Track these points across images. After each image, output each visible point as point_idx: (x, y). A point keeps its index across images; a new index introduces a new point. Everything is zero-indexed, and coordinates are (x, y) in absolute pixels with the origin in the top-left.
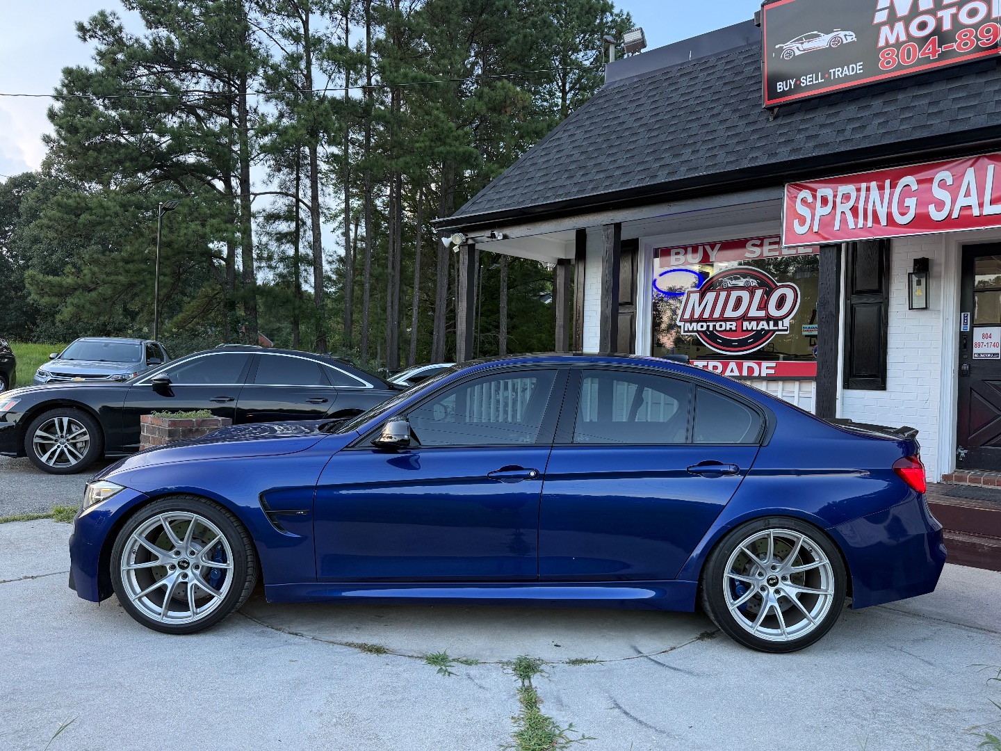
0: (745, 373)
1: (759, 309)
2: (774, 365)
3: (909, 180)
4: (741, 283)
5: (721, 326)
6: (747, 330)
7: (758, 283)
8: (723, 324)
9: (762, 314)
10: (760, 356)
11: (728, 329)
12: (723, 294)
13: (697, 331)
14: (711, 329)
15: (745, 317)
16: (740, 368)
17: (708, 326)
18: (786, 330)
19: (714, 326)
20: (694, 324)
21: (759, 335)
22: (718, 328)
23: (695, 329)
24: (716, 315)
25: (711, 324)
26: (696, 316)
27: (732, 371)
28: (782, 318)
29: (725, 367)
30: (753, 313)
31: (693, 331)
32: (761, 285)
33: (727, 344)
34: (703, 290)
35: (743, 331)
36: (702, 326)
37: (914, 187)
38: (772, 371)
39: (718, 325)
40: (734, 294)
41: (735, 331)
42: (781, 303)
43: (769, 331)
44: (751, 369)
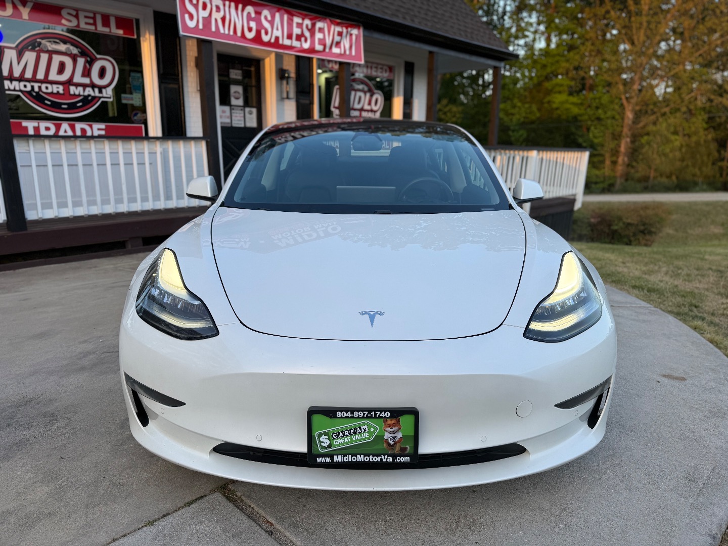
0: (79, 133)
1: (84, 75)
2: (103, 126)
3: (250, 9)
4: (62, 47)
5: (47, 88)
6: (74, 95)
7: (79, 52)
8: (49, 86)
9: (86, 81)
10: (89, 119)
11: (55, 91)
12: (44, 57)
13: (20, 91)
14: (36, 89)
15: (69, 82)
16: (73, 128)
17: (33, 87)
18: (110, 98)
19: (40, 87)
20: (15, 83)
21: (87, 101)
22: (44, 89)
23: (17, 88)
24: (40, 75)
25: (36, 86)
26: (17, 74)
27: (65, 132)
28: (105, 87)
29: (58, 127)
30: (78, 79)
31: (15, 90)
32: (83, 54)
33: (56, 106)
34: (20, 47)
35: (72, 95)
36: (25, 86)
37: (253, 15)
38: (103, 133)
39: (43, 86)
40: (57, 59)
41: (63, 94)
42: (102, 73)
43: (94, 98)
44: (83, 131)
